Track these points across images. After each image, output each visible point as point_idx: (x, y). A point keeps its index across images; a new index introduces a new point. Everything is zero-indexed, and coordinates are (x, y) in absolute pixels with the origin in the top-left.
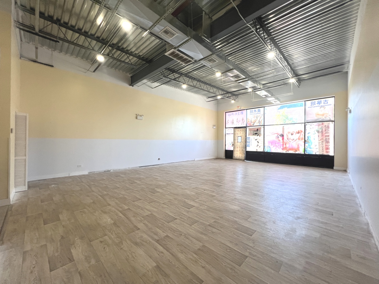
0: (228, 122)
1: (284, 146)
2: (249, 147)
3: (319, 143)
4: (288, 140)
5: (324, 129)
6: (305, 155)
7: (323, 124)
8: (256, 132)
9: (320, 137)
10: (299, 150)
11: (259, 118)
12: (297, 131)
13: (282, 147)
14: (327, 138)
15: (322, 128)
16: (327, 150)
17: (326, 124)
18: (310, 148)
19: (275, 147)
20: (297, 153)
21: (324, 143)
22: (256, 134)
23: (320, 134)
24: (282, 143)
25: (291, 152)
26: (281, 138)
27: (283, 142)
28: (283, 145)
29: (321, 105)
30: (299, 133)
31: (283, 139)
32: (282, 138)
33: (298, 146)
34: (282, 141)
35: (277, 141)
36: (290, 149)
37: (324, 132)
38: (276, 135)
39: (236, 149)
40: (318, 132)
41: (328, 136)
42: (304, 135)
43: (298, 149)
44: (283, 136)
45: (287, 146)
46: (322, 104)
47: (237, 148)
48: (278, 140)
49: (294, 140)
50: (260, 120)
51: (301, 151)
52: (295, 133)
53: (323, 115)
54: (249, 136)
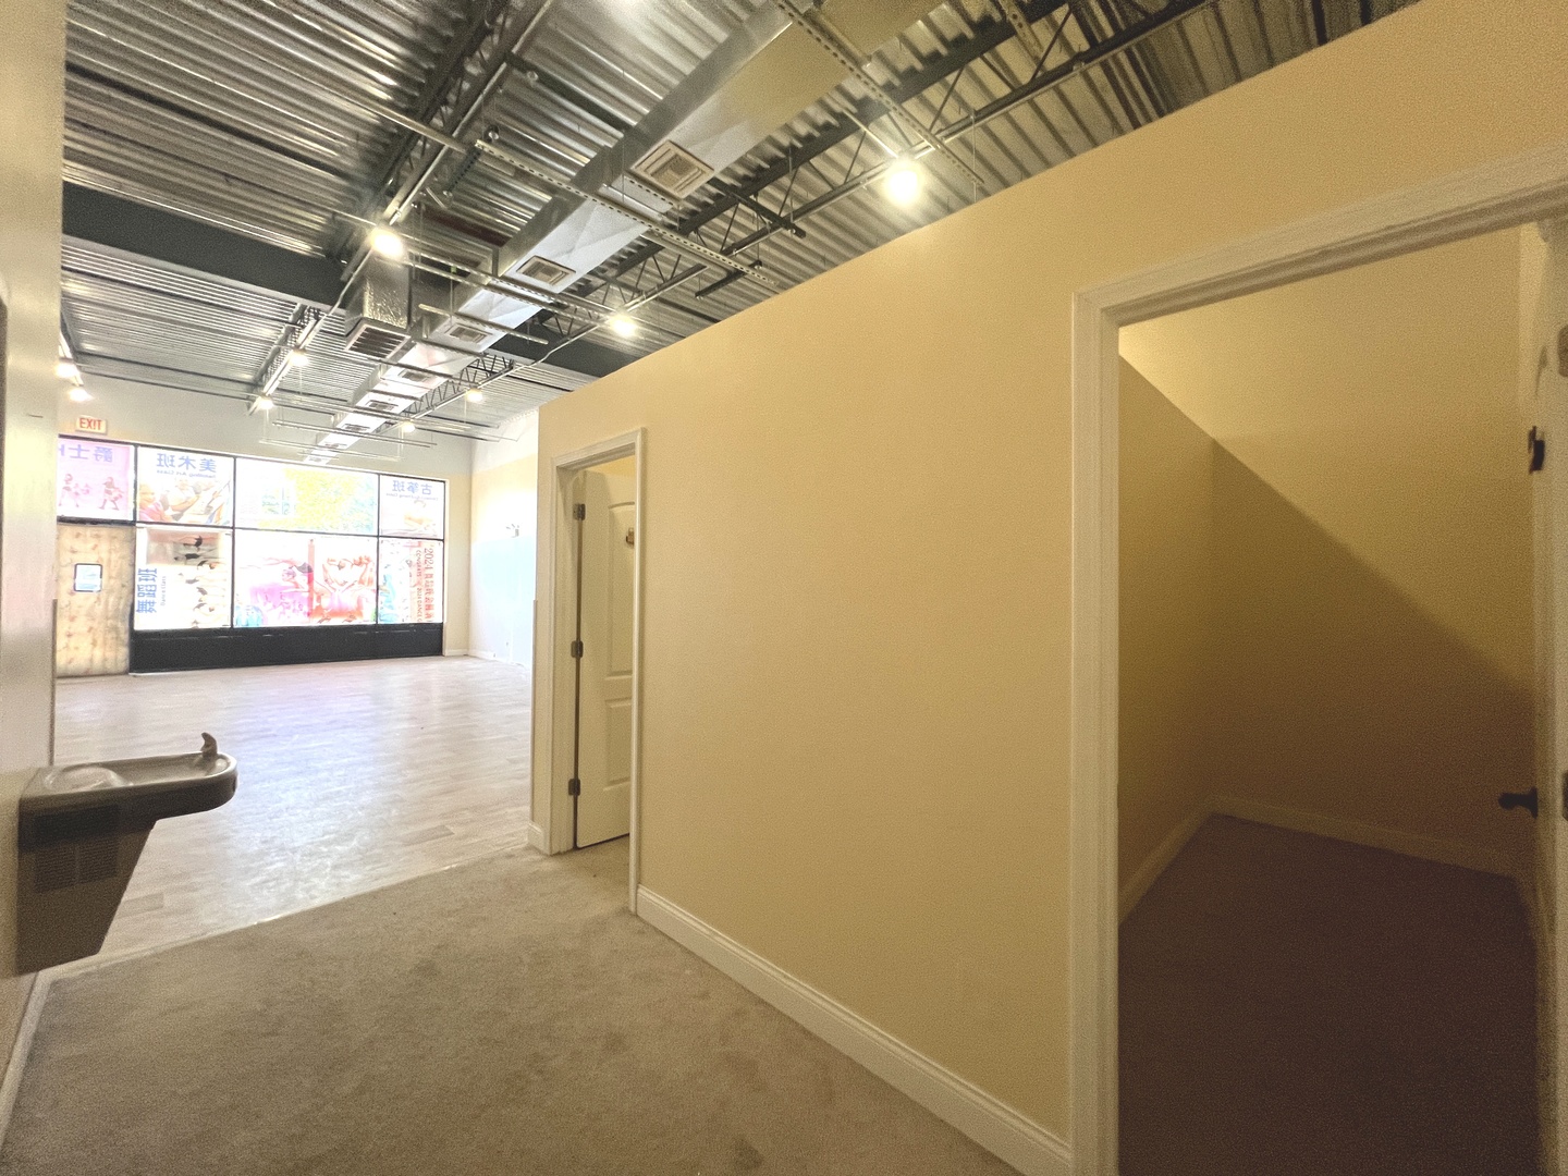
1: (315, 604)
2: (151, 610)
3: (412, 593)
5: (422, 559)
6: (376, 627)
7: (419, 545)
8: (193, 550)
10: (361, 614)
11: (206, 497)
12: (357, 559)
13: (306, 609)
14: (430, 580)
15: (418, 554)
16: (430, 612)
17: (427, 544)
18: (391, 607)
19: (280, 609)
20: (355, 622)
21: (423, 592)
22: (194, 556)
23: (414, 570)
24: (306, 595)
25: (336, 622)
26: (302, 579)
27: (311, 590)
28: (311, 599)
29: (416, 495)
30: (360, 563)
31: (310, 581)
32: (306, 578)
33: (359, 601)
34: (307, 587)
35: (286, 588)
36: (335, 614)
37: (424, 566)
38: (287, 566)
39: (63, 627)
40: (410, 564)
41: (431, 576)
42: (375, 569)
43: (359, 611)
44: (309, 571)
46: (419, 493)
47: (73, 619)
48: (292, 585)
49: (347, 585)
50: (215, 505)
51: (367, 619)
52: (348, 565)
53: (420, 522)
54: (151, 567)
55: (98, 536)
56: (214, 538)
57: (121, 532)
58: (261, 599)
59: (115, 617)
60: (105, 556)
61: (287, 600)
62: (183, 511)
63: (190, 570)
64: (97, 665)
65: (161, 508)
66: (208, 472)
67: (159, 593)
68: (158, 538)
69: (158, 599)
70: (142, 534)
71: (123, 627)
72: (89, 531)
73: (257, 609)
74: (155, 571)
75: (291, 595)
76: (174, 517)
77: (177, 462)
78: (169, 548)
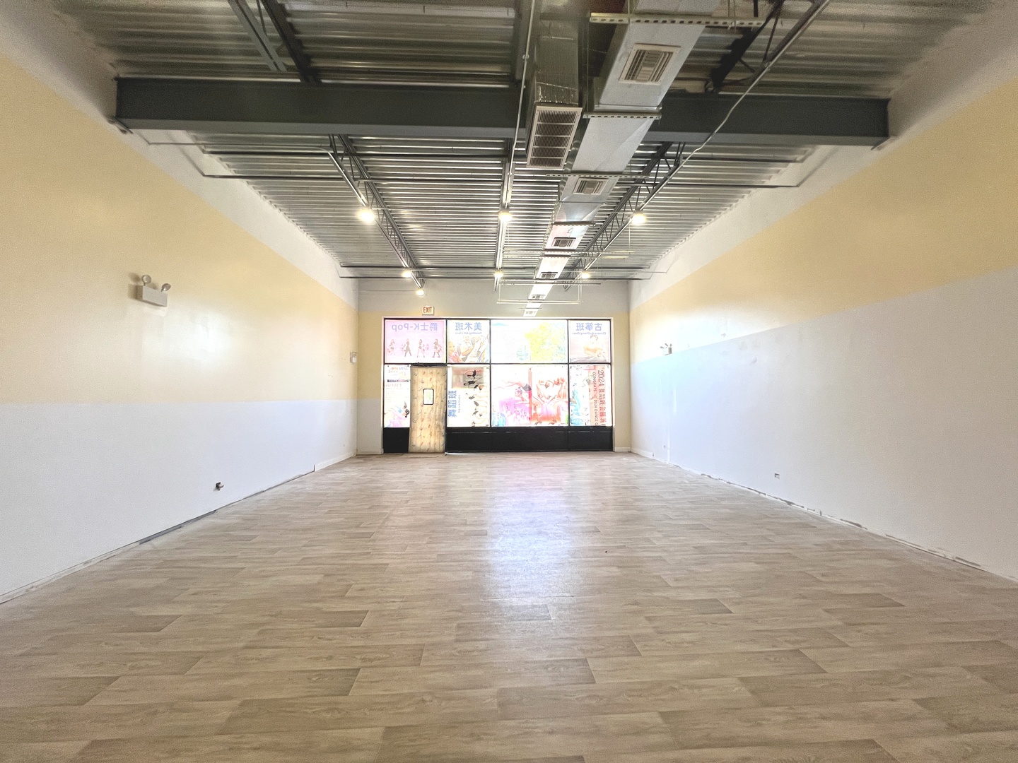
0: (392, 348)
1: (533, 412)
2: (454, 416)
3: (591, 404)
4: (539, 399)
5: (597, 378)
6: (569, 428)
7: (595, 369)
8: (471, 379)
9: (593, 393)
10: (559, 419)
11: (477, 346)
12: (556, 380)
13: (528, 415)
14: (602, 394)
15: (594, 375)
16: (603, 418)
17: (599, 367)
18: (578, 414)
19: (514, 415)
20: (556, 425)
21: (598, 403)
22: (473, 382)
23: (592, 387)
24: (528, 405)
25: (545, 424)
26: (525, 395)
27: (530, 403)
28: (531, 408)
29: (591, 332)
30: (558, 383)
31: (530, 396)
32: (528, 394)
33: (558, 410)
34: (528, 400)
35: (518, 401)
37: (598, 384)
38: (517, 387)
39: (418, 425)
40: (589, 382)
41: (603, 391)
42: (567, 387)
43: (558, 417)
44: (529, 389)
46: (593, 331)
47: (423, 420)
48: (520, 399)
49: (551, 398)
50: (481, 350)
51: (563, 422)
52: (551, 384)
53: (595, 351)
54: (454, 390)
55: (432, 373)
56: (481, 371)
57: (440, 370)
58: (504, 408)
59: (439, 419)
60: (435, 384)
61: (519, 409)
62: (467, 356)
63: (471, 391)
64: (432, 447)
65: (457, 355)
66: (478, 331)
67: (457, 405)
68: (457, 372)
69: (457, 409)
70: (450, 371)
71: (442, 425)
72: (428, 370)
73: (503, 415)
74: (455, 392)
75: (520, 405)
76: (464, 359)
77: (465, 326)
78: (461, 377)
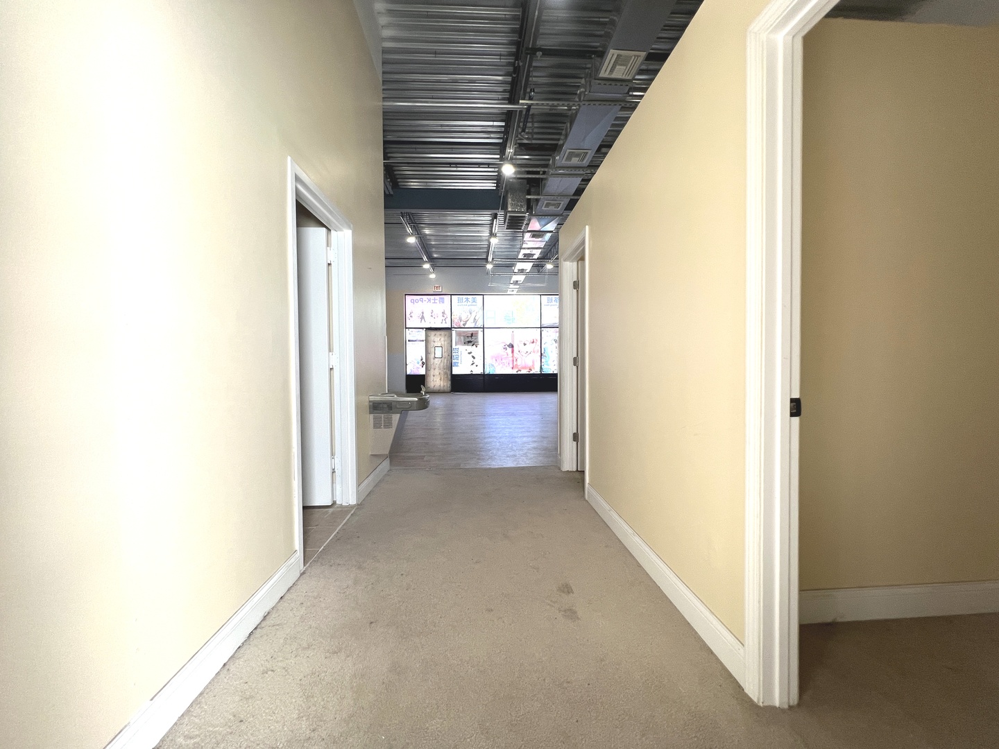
0: (411, 316)
1: (515, 363)
2: (457, 366)
4: (519, 354)
6: (540, 374)
8: (470, 339)
10: (534, 368)
11: (474, 315)
12: (532, 340)
13: (511, 365)
18: (548, 365)
19: (501, 365)
22: (471, 342)
24: (511, 359)
25: (524, 372)
26: (509, 350)
27: (513, 356)
28: (513, 361)
30: (533, 342)
31: (513, 352)
32: (511, 350)
33: (533, 362)
34: (511, 355)
35: (503, 355)
36: (523, 368)
38: (503, 345)
39: (432, 372)
40: (556, 341)
42: (540, 345)
43: (533, 366)
44: (512, 346)
45: (519, 363)
47: (435, 369)
48: (505, 354)
49: (528, 354)
50: (477, 318)
51: (536, 370)
52: (528, 343)
54: (457, 347)
55: (441, 335)
56: (477, 333)
57: (447, 333)
58: (494, 360)
59: (447, 369)
60: (443, 343)
61: (504, 361)
63: (469, 348)
64: (442, 388)
65: (459, 321)
66: (474, 303)
67: (459, 358)
68: (459, 334)
69: (459, 361)
70: (454, 333)
71: (449, 373)
72: (438, 333)
73: (493, 365)
74: (458, 349)
75: (506, 358)
76: (464, 325)
77: (464, 300)
78: (462, 338)
